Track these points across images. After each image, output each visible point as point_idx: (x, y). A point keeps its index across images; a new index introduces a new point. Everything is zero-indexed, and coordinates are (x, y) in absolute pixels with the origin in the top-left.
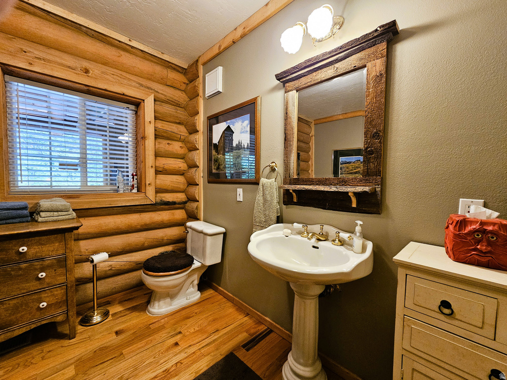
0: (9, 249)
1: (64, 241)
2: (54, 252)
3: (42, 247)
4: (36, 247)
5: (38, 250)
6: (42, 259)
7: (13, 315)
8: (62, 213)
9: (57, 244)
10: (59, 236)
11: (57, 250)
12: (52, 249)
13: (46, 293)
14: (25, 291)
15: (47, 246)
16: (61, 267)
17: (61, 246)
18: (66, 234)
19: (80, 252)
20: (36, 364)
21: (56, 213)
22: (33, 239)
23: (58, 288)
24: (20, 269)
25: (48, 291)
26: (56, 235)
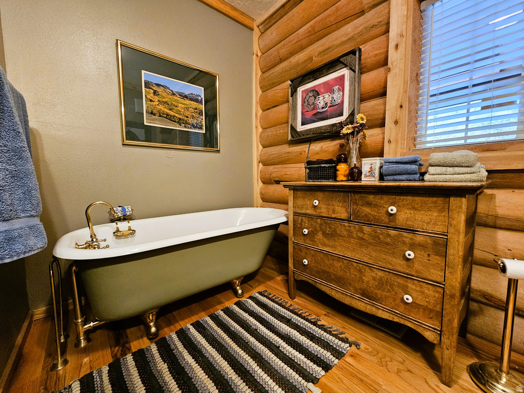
0: (381, 207)
1: (447, 211)
2: (430, 226)
3: (415, 212)
4: (408, 212)
5: (409, 215)
6: (413, 231)
7: (379, 289)
8: (460, 168)
9: (435, 214)
10: (440, 200)
11: (435, 224)
12: (427, 219)
13: (414, 284)
14: (390, 267)
15: (422, 213)
16: (437, 254)
17: (441, 218)
18: (452, 199)
19: (495, 248)
20: (389, 371)
21: (450, 170)
22: (405, 198)
23: (430, 287)
24: (389, 235)
25: (416, 282)
26: (435, 199)
